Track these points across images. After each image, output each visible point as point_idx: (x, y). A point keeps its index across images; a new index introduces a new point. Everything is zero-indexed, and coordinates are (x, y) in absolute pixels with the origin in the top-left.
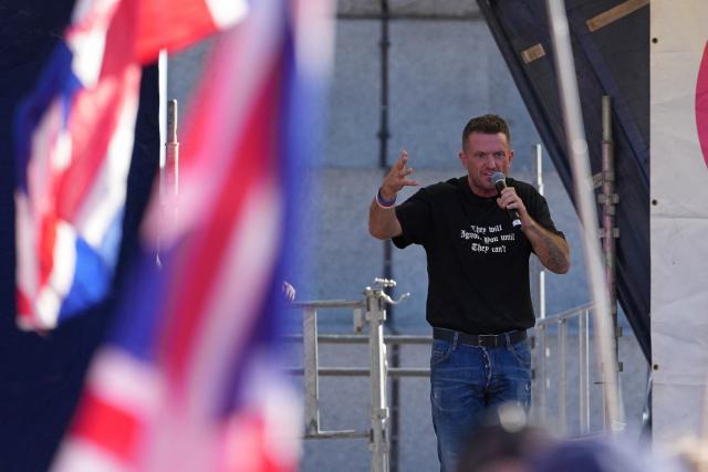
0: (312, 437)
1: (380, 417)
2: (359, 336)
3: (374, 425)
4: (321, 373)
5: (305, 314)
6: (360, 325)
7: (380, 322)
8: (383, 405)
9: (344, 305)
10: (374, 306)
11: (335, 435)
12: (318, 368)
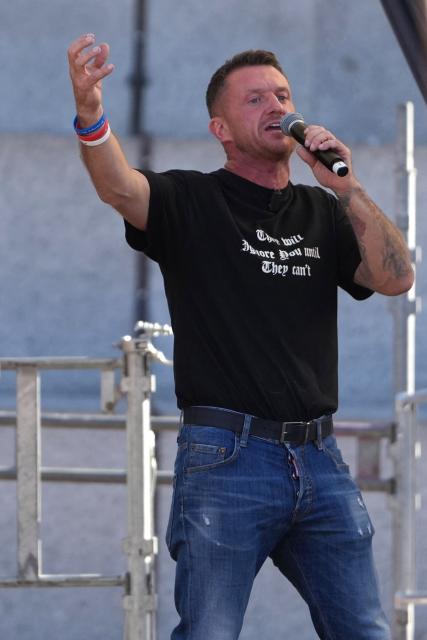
0: (29, 583)
1: (142, 554)
2: (109, 417)
3: (132, 565)
4: (47, 477)
5: (20, 378)
6: (111, 399)
7: (146, 395)
8: (148, 534)
9: (85, 366)
10: (135, 368)
11: (68, 582)
12: (40, 469)
